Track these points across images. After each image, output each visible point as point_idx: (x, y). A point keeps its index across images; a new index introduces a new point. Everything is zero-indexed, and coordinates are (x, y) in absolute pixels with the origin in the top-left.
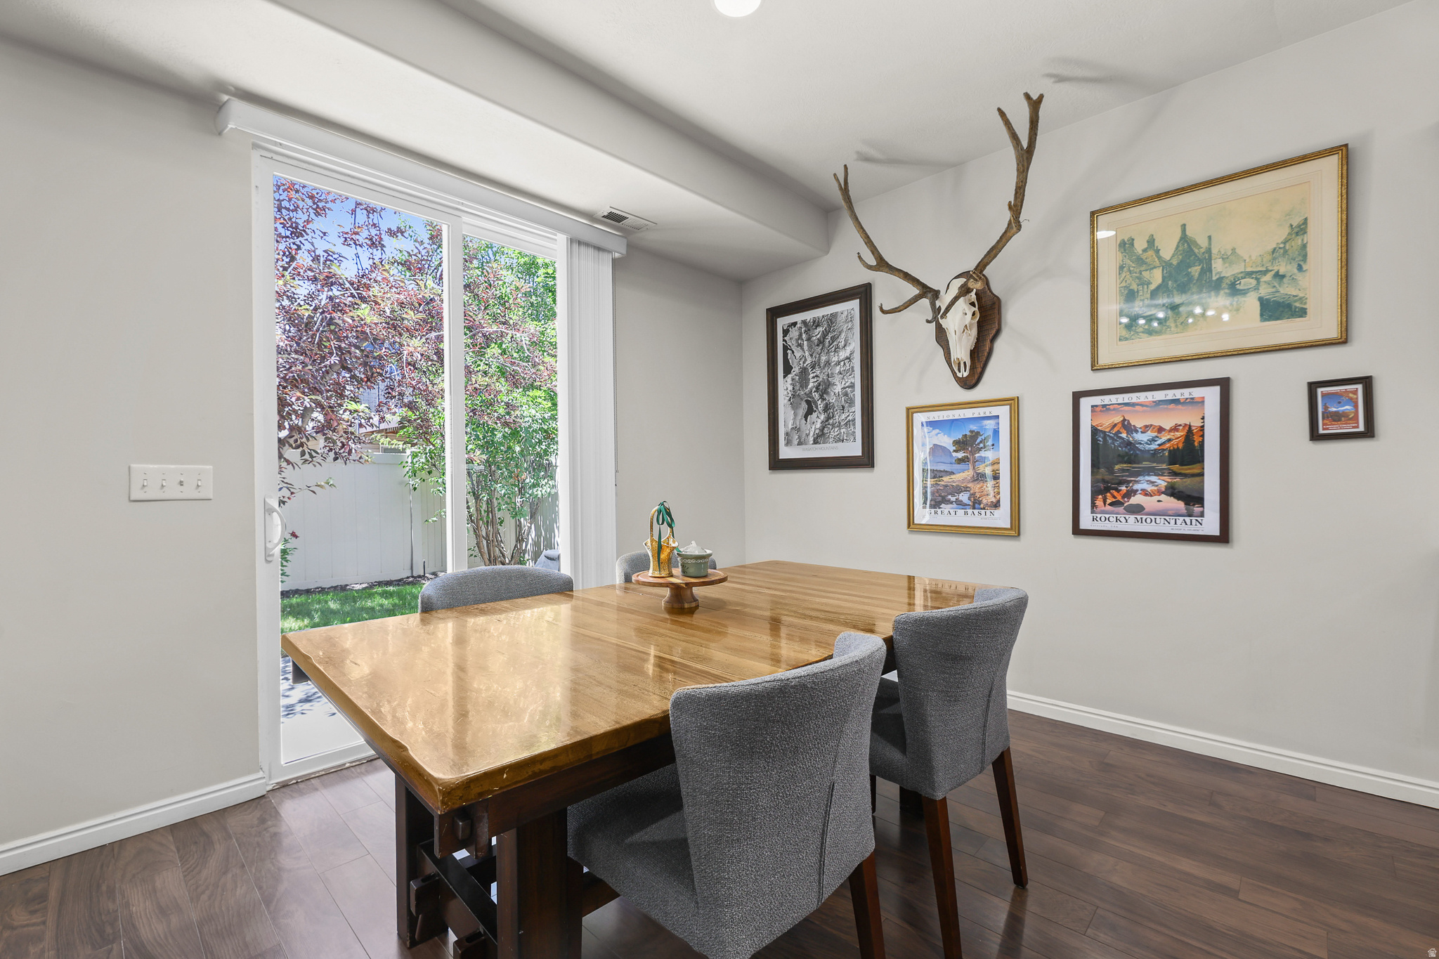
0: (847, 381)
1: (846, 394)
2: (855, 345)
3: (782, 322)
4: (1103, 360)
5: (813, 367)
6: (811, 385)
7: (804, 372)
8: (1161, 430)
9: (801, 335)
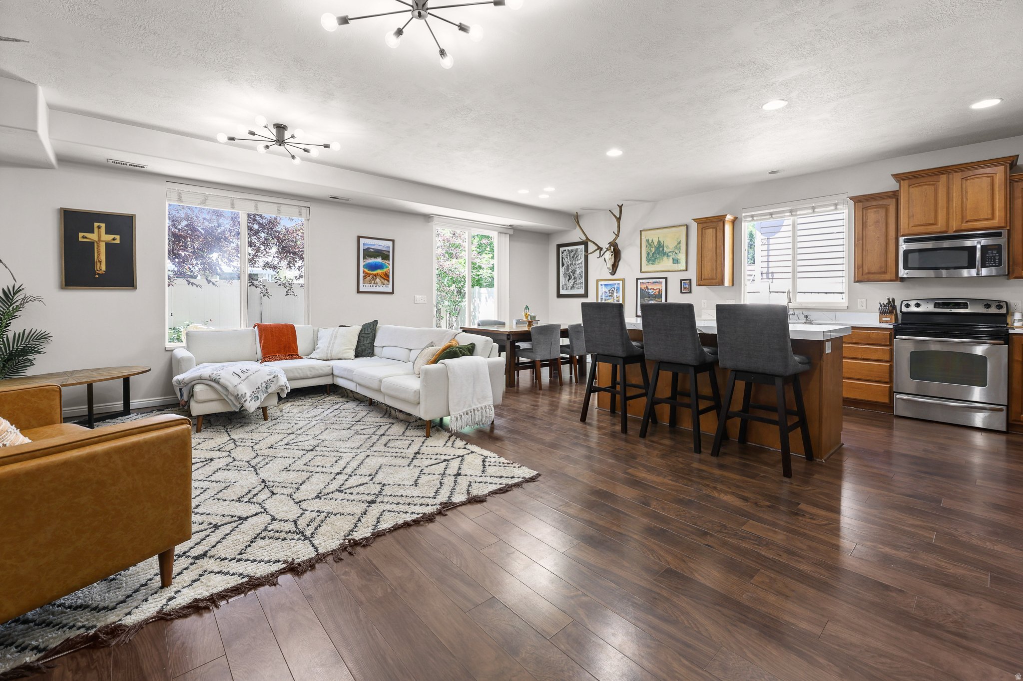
0: (580, 270)
1: (580, 274)
2: (583, 259)
3: (562, 249)
4: (643, 270)
5: (571, 265)
6: (570, 271)
7: (568, 266)
8: (654, 289)
9: (567, 254)
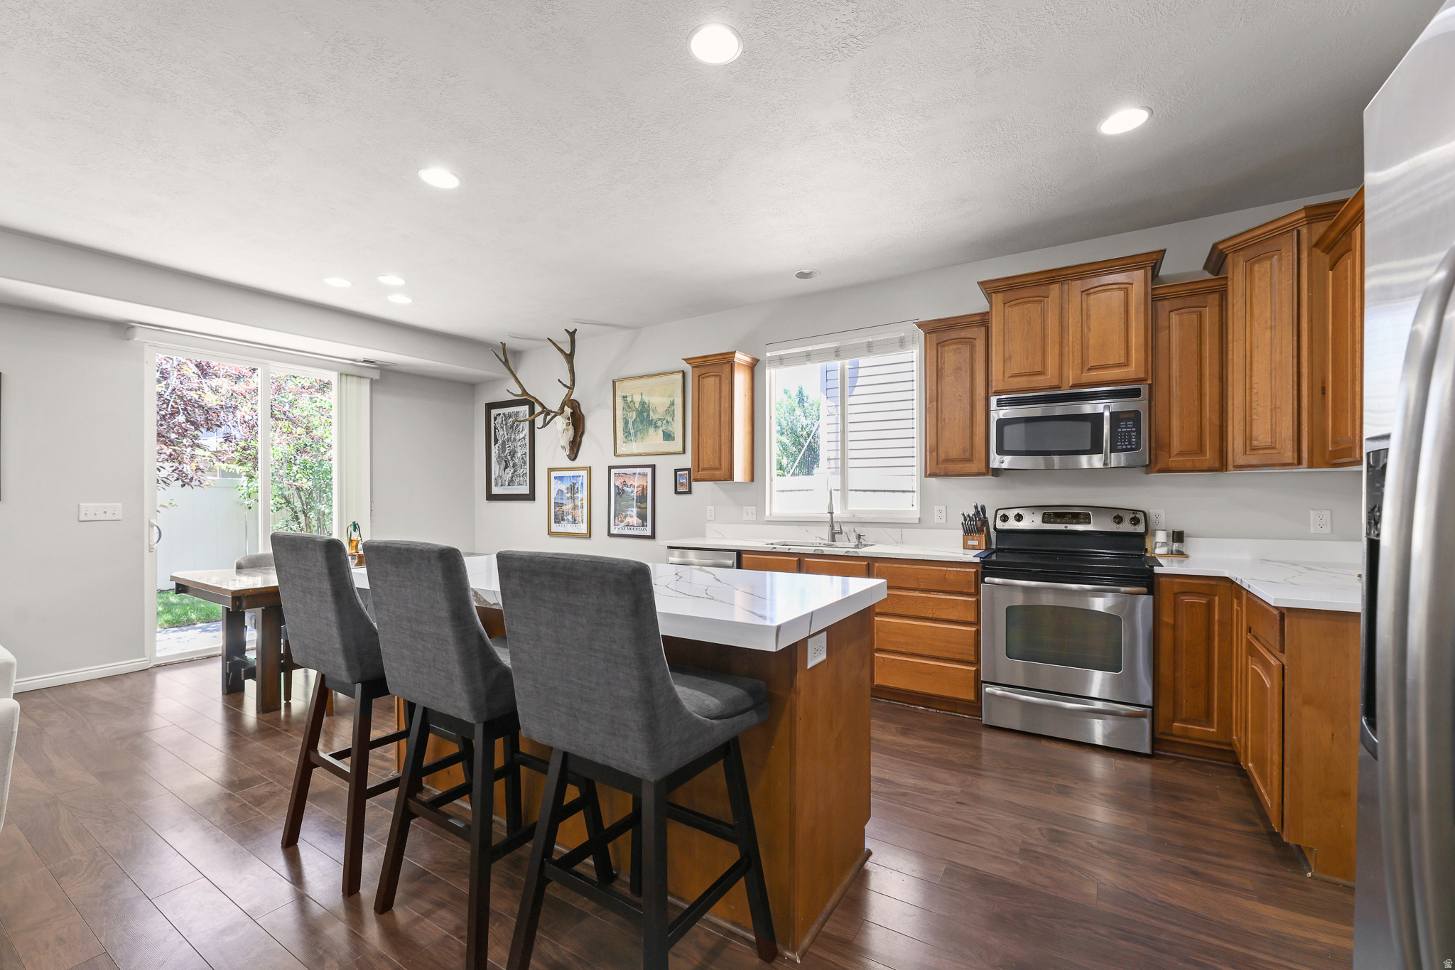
0: (522, 452)
1: (523, 458)
2: (527, 432)
3: (494, 412)
4: (618, 453)
5: (508, 441)
6: (507, 451)
7: (504, 443)
9: (502, 421)
